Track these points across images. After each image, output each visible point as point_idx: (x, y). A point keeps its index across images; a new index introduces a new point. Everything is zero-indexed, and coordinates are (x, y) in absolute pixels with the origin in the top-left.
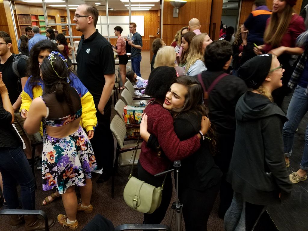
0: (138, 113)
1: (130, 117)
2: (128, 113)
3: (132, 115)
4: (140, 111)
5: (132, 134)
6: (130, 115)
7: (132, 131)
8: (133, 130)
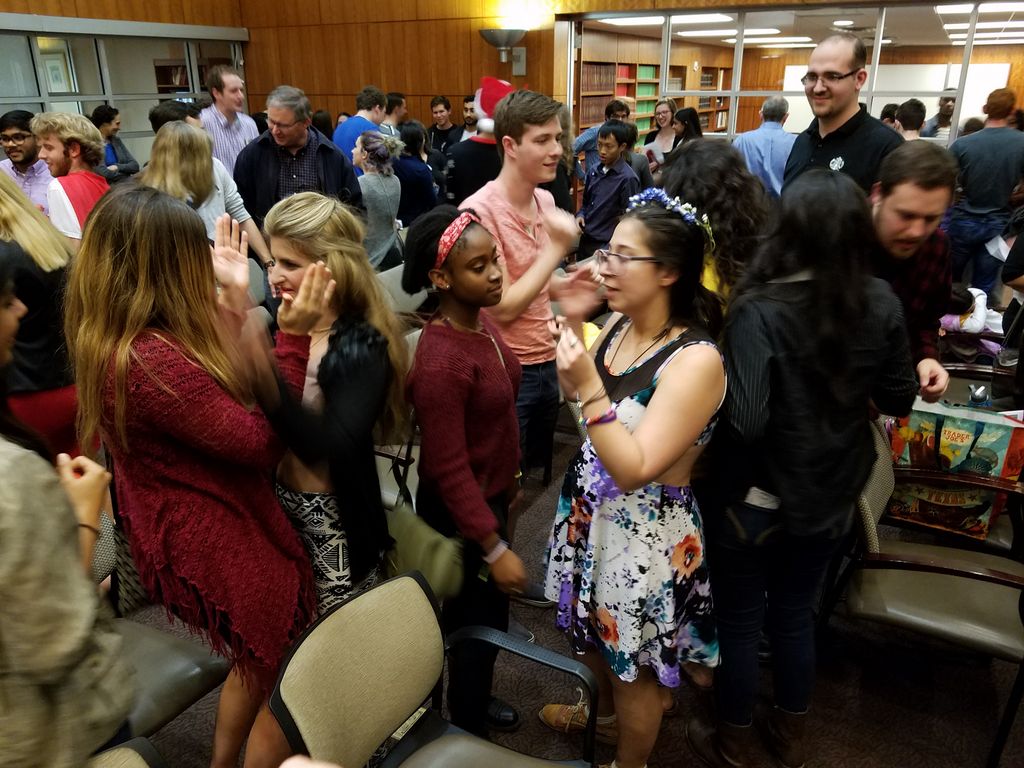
0: (957, 431)
1: (918, 439)
2: (911, 423)
3: (928, 435)
4: (966, 425)
5: (913, 506)
6: (920, 431)
7: (916, 494)
8: (920, 491)
